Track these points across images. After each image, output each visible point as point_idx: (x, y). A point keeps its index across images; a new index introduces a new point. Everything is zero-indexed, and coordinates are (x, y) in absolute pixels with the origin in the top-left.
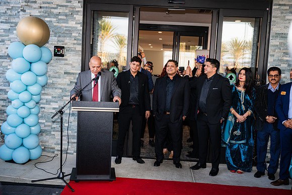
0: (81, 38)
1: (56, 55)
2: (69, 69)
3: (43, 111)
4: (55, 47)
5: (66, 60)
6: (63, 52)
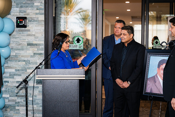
0: (43, 7)
1: (18, 26)
2: (32, 40)
3: (7, 85)
4: (17, 18)
5: (29, 31)
6: (25, 23)
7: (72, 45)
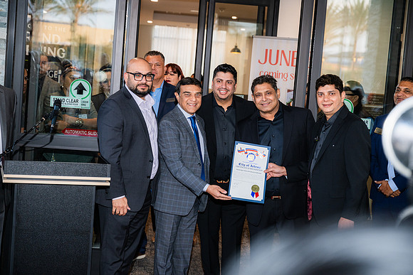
0: (5, 10)
7: (66, 98)
